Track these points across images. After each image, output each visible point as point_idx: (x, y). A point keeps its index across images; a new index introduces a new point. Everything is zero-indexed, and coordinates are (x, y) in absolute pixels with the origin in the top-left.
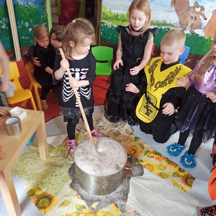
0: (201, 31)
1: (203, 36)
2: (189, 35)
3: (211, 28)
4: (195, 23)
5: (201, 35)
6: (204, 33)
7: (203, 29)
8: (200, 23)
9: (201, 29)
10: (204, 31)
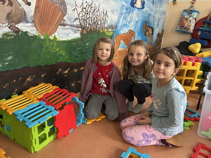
0: (30, 27)
1: (36, 34)
2: (11, 35)
3: (42, 20)
4: (13, 11)
5: (33, 33)
6: (35, 29)
7: (30, 22)
8: (22, 11)
9: (27, 22)
10: (35, 26)
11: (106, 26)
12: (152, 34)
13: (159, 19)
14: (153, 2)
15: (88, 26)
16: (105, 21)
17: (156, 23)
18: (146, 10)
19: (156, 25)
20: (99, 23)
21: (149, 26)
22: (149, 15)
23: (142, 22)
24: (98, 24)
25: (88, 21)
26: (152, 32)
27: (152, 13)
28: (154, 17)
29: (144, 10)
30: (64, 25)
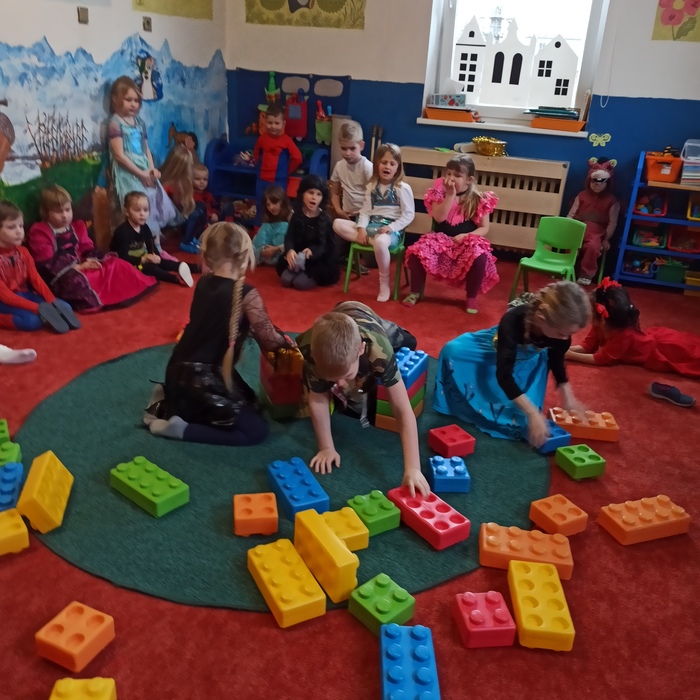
11: (86, 147)
12: (196, 147)
13: (207, 111)
14: (183, 80)
15: (51, 153)
16: (83, 139)
17: (201, 122)
18: (169, 101)
19: (201, 128)
20: (72, 145)
21: (185, 132)
22: (179, 108)
23: (164, 126)
24: (69, 147)
25: (51, 145)
26: (193, 144)
27: (185, 103)
28: (192, 110)
29: (164, 100)
30: (12, 159)
